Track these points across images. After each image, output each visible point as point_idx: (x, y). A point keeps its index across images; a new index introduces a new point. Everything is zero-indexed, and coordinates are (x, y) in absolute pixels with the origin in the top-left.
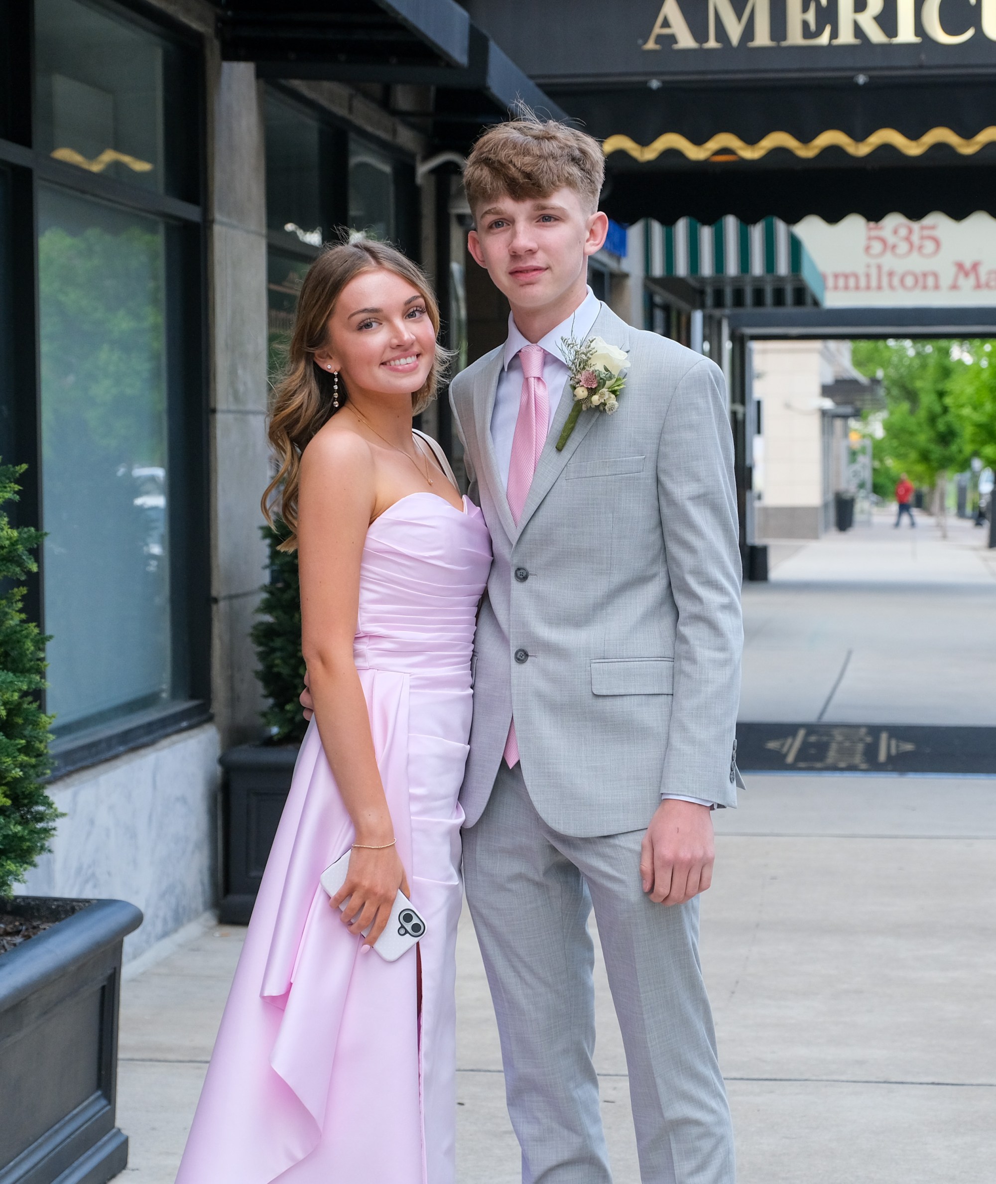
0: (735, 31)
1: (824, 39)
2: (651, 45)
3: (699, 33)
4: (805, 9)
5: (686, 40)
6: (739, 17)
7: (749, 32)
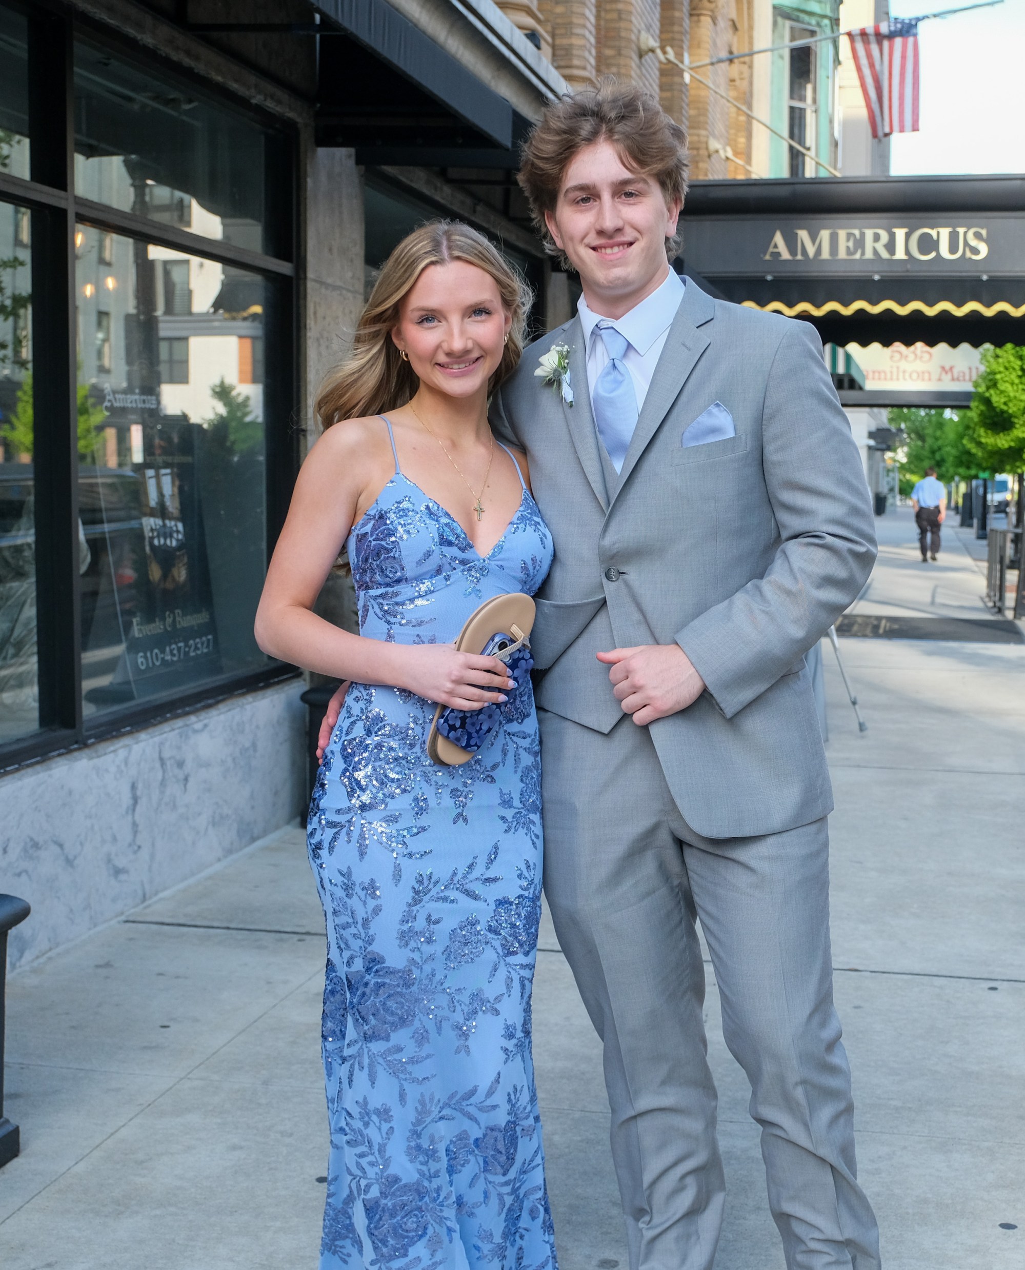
0: (811, 250)
1: (857, 256)
2: (768, 257)
3: (793, 251)
4: (848, 240)
5: (786, 255)
6: (813, 243)
7: (819, 251)
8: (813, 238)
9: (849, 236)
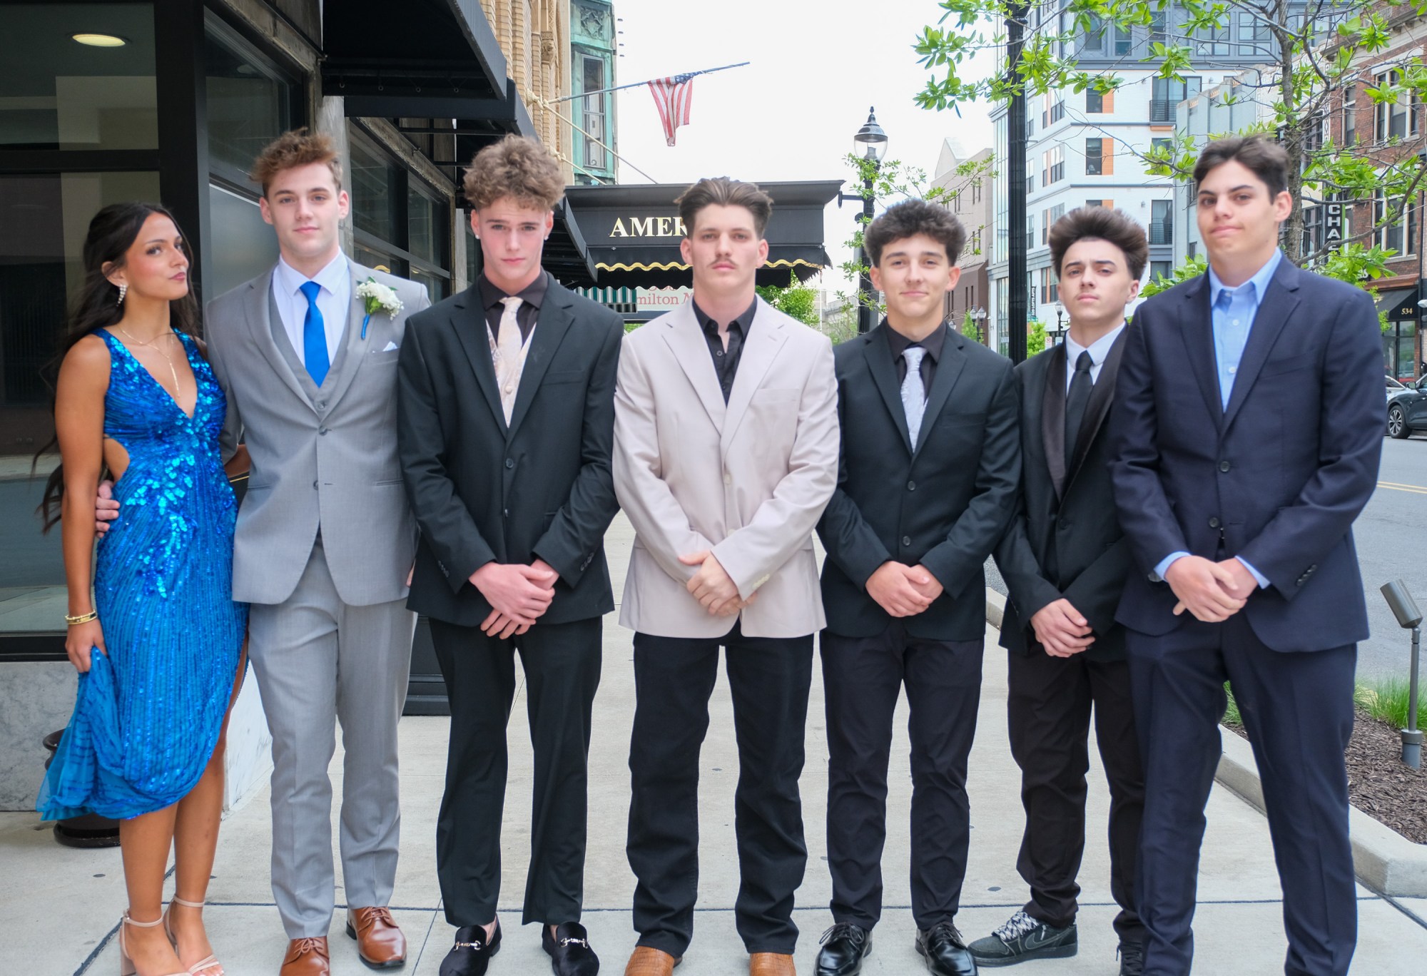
0: (641, 231)
1: (670, 234)
2: (612, 235)
3: (629, 231)
4: (664, 224)
5: (624, 234)
6: (642, 226)
7: (646, 231)
8: (642, 222)
9: (665, 221)
